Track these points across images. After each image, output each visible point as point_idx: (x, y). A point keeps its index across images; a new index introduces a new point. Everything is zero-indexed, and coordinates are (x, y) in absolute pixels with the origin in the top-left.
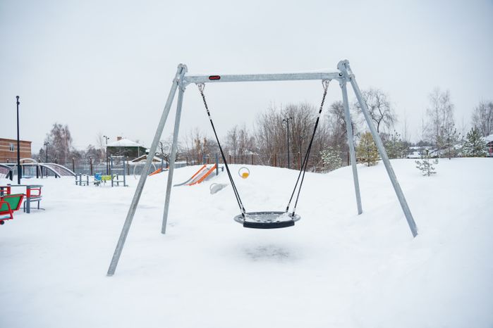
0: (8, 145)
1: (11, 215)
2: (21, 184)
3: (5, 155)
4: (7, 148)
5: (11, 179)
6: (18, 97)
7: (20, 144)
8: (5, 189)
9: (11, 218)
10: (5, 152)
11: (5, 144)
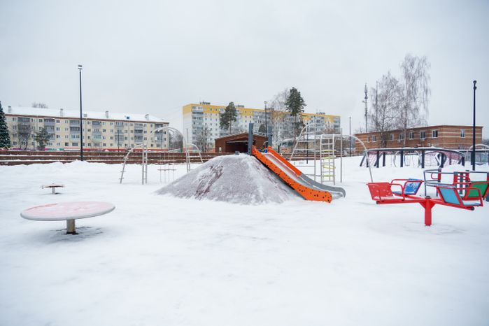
0: (460, 131)
1: (481, 202)
2: (476, 171)
3: (456, 142)
4: (457, 135)
5: (463, 164)
6: (475, 82)
7: (476, 130)
8: (464, 175)
9: (481, 205)
10: (456, 139)
11: (456, 131)
